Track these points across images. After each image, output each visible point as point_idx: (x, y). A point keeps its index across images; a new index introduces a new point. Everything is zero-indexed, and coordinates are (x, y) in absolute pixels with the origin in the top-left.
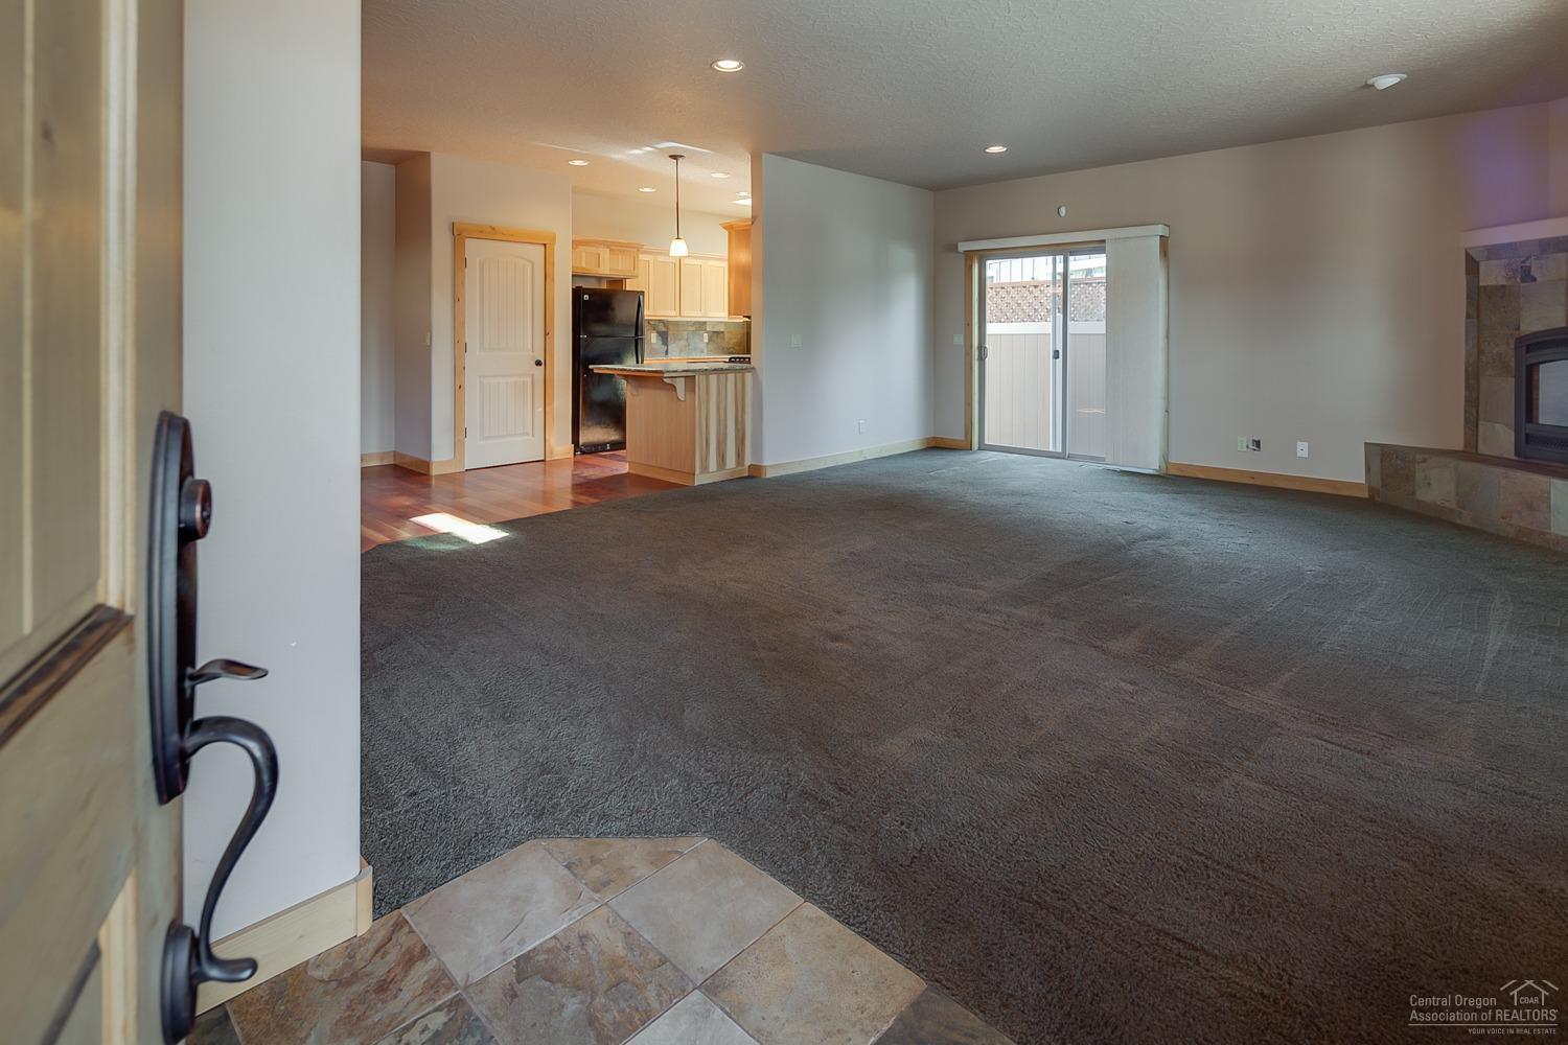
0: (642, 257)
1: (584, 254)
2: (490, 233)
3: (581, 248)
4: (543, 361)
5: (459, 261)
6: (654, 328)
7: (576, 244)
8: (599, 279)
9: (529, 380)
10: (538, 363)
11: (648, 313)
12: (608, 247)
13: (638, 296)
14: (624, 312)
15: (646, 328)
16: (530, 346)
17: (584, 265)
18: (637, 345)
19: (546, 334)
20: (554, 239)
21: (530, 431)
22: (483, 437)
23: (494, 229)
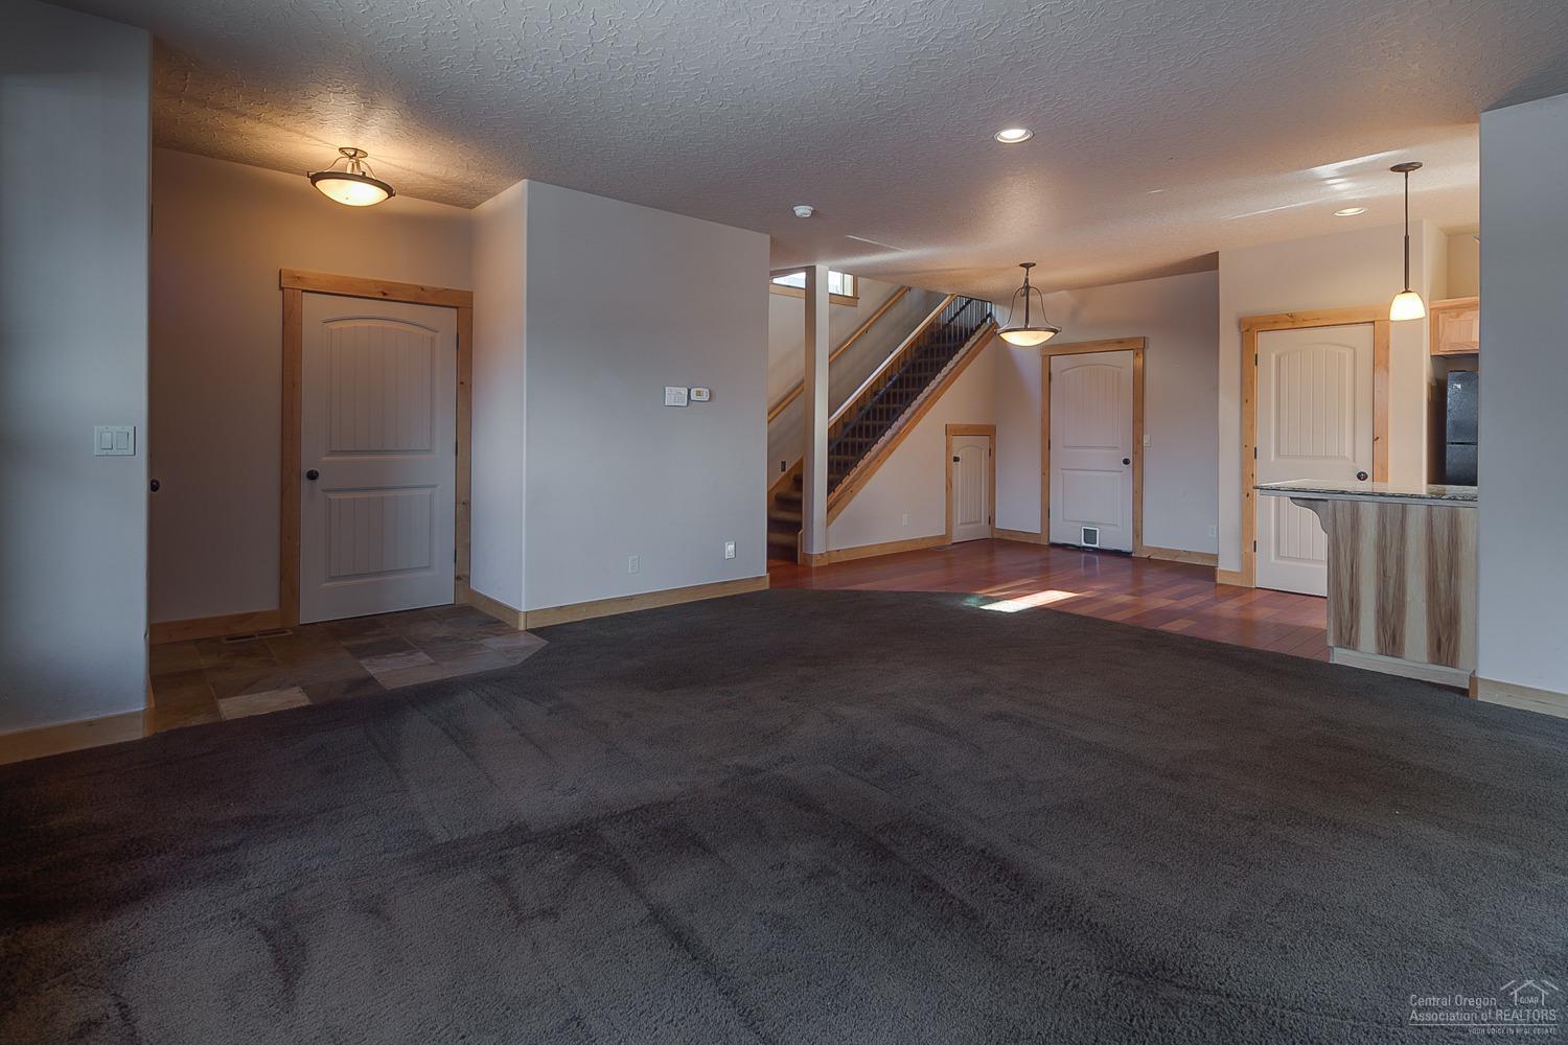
2: (1291, 321)
4: (1369, 474)
5: (1249, 359)
10: (1361, 476)
16: (1349, 454)
19: (1376, 438)
22: (1278, 555)
23: (1291, 316)
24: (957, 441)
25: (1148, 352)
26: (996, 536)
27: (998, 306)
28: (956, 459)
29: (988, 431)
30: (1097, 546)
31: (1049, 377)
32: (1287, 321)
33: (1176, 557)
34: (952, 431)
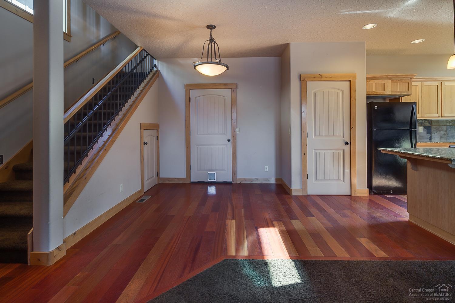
0: (413, 84)
1: (374, 85)
2: (319, 78)
3: (372, 81)
4: (349, 142)
5: (303, 93)
6: (421, 124)
7: (369, 79)
8: (384, 97)
9: (341, 152)
10: (346, 143)
11: (419, 115)
12: (390, 79)
13: (412, 106)
14: (401, 115)
15: (417, 124)
16: (341, 135)
17: (374, 90)
18: (412, 134)
19: (351, 128)
20: (355, 77)
21: (342, 179)
22: (316, 179)
23: (321, 75)
24: (146, 133)
25: (238, 90)
26: (161, 182)
27: (159, 62)
28: (145, 143)
29: (155, 127)
30: (215, 181)
31: (189, 100)
32: (319, 77)
33: (252, 181)
34: (142, 127)
